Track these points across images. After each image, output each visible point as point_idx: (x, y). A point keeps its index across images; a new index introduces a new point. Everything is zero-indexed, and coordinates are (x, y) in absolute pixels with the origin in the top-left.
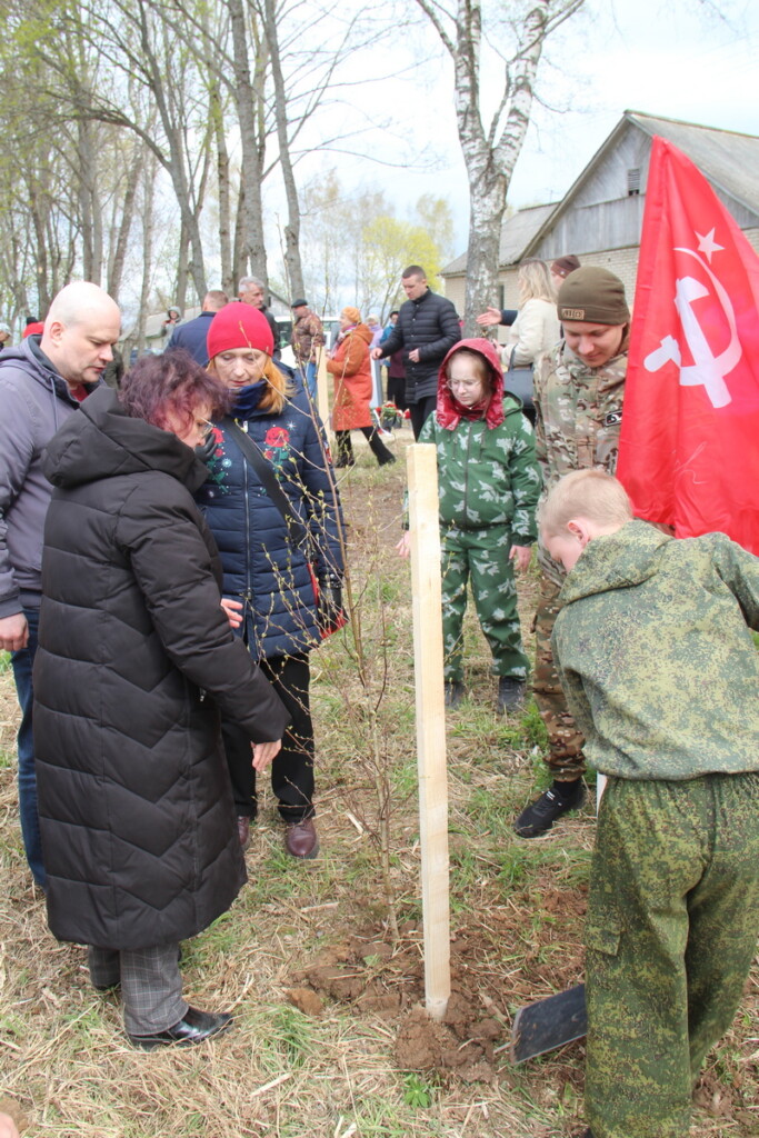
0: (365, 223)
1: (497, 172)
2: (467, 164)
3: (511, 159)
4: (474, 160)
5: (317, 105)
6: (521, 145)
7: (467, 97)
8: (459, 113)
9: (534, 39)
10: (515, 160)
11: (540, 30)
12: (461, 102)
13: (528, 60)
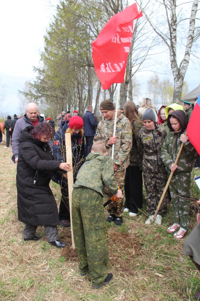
0: (165, 88)
1: (180, 75)
2: (173, 73)
3: (184, 72)
4: (175, 72)
5: (144, 60)
6: (187, 68)
7: (172, 57)
8: (171, 61)
9: (190, 42)
10: (185, 72)
11: (192, 40)
12: (171, 58)
13: (188, 47)
